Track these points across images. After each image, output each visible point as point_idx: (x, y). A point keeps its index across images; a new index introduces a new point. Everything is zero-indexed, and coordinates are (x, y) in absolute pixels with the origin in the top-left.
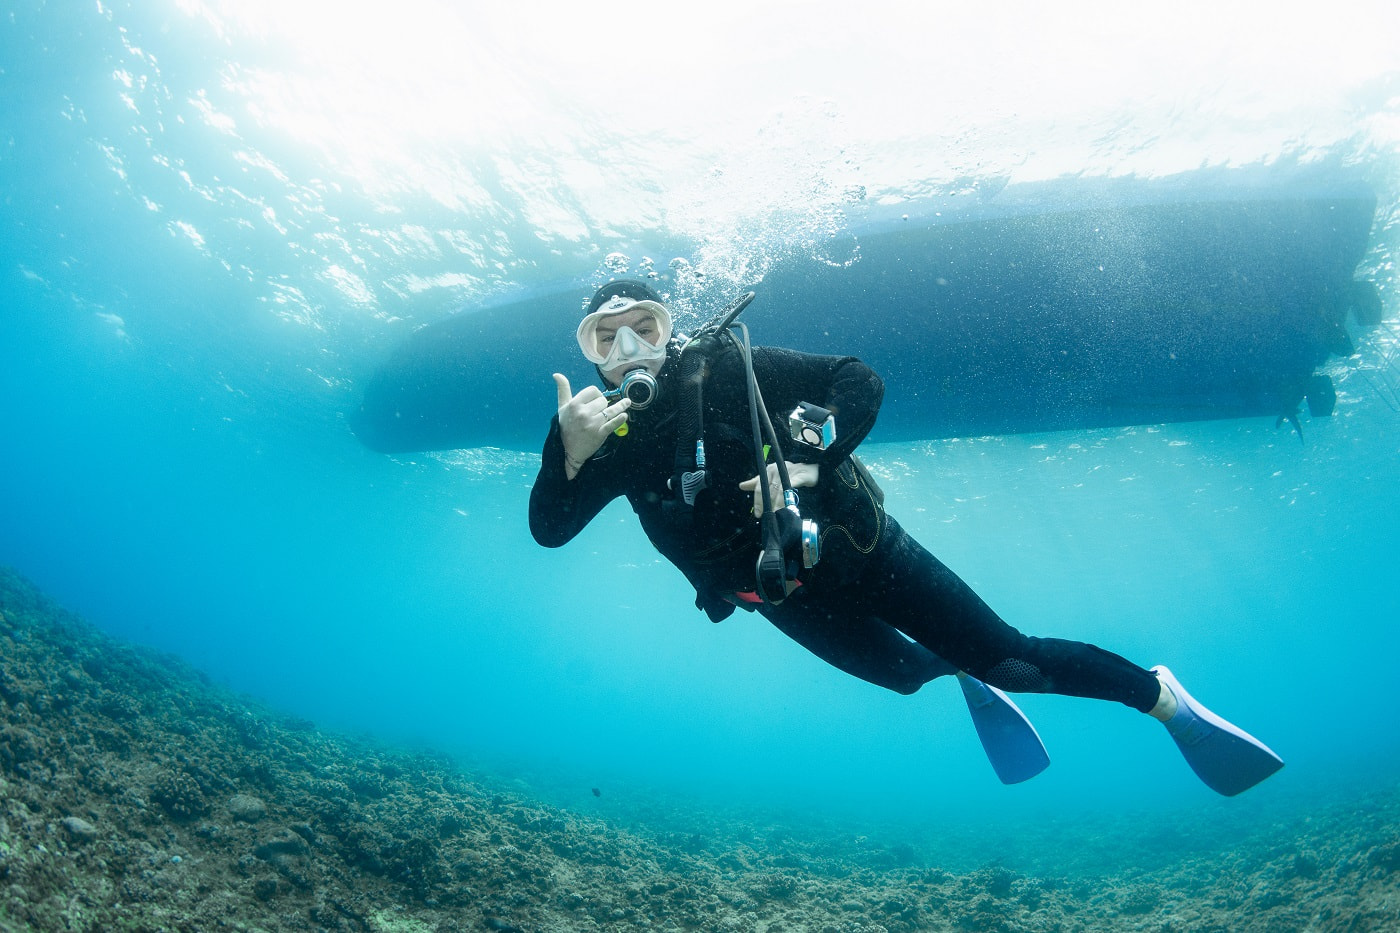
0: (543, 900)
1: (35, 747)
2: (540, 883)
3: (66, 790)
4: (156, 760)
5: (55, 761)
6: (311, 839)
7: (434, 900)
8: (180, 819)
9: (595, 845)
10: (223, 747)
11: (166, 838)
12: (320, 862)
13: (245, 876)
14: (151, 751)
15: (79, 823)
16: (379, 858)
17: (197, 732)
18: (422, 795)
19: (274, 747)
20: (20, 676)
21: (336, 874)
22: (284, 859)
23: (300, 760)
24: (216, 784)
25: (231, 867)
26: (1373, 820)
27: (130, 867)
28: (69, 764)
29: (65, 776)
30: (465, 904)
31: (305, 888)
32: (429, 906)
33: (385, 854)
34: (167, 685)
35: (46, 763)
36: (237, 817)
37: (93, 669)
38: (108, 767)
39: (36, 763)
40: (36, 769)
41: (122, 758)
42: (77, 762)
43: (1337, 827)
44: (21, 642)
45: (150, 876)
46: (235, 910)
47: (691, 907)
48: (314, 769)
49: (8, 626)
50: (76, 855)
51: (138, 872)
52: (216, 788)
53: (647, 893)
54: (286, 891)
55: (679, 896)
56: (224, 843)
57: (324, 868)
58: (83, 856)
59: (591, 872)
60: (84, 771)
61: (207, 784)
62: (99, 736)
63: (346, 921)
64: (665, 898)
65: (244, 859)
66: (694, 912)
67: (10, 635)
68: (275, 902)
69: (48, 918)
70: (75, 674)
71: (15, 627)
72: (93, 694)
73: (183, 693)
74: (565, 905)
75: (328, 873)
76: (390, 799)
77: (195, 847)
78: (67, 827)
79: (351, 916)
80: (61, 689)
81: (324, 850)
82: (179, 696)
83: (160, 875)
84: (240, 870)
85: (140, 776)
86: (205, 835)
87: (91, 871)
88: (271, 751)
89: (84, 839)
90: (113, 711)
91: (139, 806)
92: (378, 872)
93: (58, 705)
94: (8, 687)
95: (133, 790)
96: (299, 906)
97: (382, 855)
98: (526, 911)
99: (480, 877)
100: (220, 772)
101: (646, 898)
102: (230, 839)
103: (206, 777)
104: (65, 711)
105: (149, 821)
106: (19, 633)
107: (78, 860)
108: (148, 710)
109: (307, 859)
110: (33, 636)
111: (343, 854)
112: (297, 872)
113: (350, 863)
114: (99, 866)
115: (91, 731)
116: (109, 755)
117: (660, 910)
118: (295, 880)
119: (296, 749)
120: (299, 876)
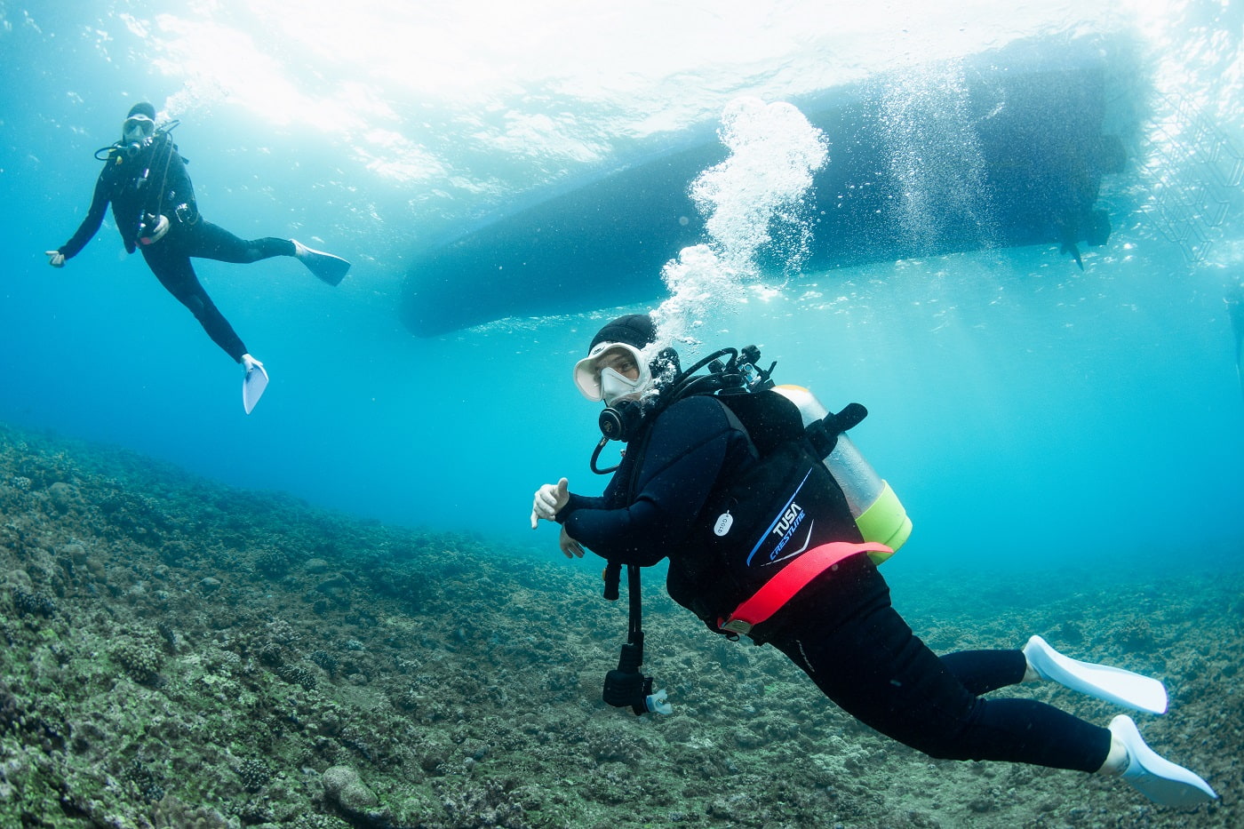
0: (499, 610)
1: (185, 549)
2: (500, 600)
3: (204, 568)
4: (262, 548)
5: (198, 555)
6: (353, 579)
7: (425, 610)
8: (273, 577)
9: (551, 579)
10: (307, 537)
11: (264, 587)
12: (356, 591)
13: (310, 602)
14: (258, 544)
15: (210, 580)
16: (394, 587)
17: (290, 530)
18: (438, 554)
19: (346, 536)
20: (174, 517)
21: (365, 597)
22: (334, 590)
23: (363, 542)
24: (299, 556)
25: (303, 598)
26: (1148, 604)
27: (240, 601)
28: (206, 556)
29: (204, 561)
30: (443, 611)
31: (345, 605)
32: (422, 614)
33: (398, 585)
34: (273, 508)
35: (192, 557)
36: (309, 572)
37: (222, 505)
38: (230, 555)
39: (186, 558)
40: (185, 561)
41: (240, 551)
42: (210, 554)
43: (1119, 604)
44: (173, 499)
45: (251, 603)
46: (298, 615)
47: (594, 614)
48: (372, 546)
49: (162, 492)
50: (207, 598)
51: (244, 603)
52: (297, 558)
53: (570, 606)
54: (333, 608)
55: (588, 607)
56: (299, 586)
57: (358, 594)
58: (212, 596)
59: (538, 594)
60: (215, 558)
61: (292, 556)
62: (226, 540)
63: (364, 620)
64: (579, 609)
65: (310, 592)
66: (595, 618)
67: (166, 497)
68: (325, 614)
69: (188, 621)
70: (209, 509)
71: (168, 491)
72: (222, 520)
73: (284, 511)
74: (512, 613)
75: (360, 597)
76: (419, 559)
77: (283, 591)
78: (204, 584)
79: (368, 617)
80: (200, 518)
81: (360, 585)
82: (281, 513)
83: (256, 601)
84: (307, 599)
85: (250, 558)
86: (289, 583)
87: (217, 603)
88: (344, 539)
89: (213, 587)
90: (235, 526)
91: (249, 572)
92: (394, 595)
93: (199, 528)
94: (167, 522)
95: (245, 564)
96: (340, 616)
97: (395, 584)
98: (481, 614)
99: (460, 596)
100: (301, 548)
101: (568, 608)
102: (304, 583)
103: (292, 552)
104: (204, 531)
105: (254, 579)
106: (170, 495)
107: (209, 599)
108: (260, 524)
109: (348, 589)
110: (180, 494)
111: (372, 586)
112: (341, 596)
113: (376, 592)
114: (221, 600)
115: (220, 538)
116: (233, 549)
117: (575, 615)
118: (339, 601)
119: (361, 535)
120: (341, 599)
